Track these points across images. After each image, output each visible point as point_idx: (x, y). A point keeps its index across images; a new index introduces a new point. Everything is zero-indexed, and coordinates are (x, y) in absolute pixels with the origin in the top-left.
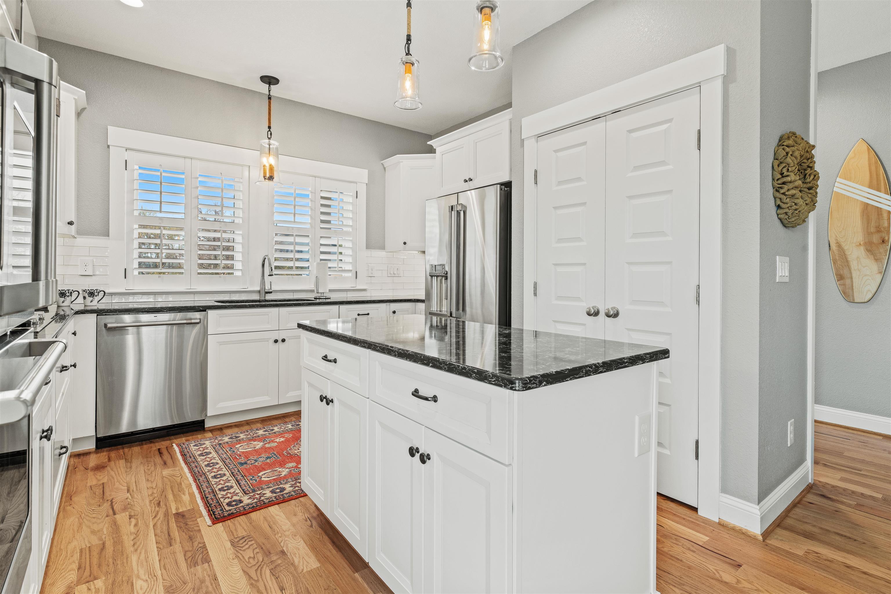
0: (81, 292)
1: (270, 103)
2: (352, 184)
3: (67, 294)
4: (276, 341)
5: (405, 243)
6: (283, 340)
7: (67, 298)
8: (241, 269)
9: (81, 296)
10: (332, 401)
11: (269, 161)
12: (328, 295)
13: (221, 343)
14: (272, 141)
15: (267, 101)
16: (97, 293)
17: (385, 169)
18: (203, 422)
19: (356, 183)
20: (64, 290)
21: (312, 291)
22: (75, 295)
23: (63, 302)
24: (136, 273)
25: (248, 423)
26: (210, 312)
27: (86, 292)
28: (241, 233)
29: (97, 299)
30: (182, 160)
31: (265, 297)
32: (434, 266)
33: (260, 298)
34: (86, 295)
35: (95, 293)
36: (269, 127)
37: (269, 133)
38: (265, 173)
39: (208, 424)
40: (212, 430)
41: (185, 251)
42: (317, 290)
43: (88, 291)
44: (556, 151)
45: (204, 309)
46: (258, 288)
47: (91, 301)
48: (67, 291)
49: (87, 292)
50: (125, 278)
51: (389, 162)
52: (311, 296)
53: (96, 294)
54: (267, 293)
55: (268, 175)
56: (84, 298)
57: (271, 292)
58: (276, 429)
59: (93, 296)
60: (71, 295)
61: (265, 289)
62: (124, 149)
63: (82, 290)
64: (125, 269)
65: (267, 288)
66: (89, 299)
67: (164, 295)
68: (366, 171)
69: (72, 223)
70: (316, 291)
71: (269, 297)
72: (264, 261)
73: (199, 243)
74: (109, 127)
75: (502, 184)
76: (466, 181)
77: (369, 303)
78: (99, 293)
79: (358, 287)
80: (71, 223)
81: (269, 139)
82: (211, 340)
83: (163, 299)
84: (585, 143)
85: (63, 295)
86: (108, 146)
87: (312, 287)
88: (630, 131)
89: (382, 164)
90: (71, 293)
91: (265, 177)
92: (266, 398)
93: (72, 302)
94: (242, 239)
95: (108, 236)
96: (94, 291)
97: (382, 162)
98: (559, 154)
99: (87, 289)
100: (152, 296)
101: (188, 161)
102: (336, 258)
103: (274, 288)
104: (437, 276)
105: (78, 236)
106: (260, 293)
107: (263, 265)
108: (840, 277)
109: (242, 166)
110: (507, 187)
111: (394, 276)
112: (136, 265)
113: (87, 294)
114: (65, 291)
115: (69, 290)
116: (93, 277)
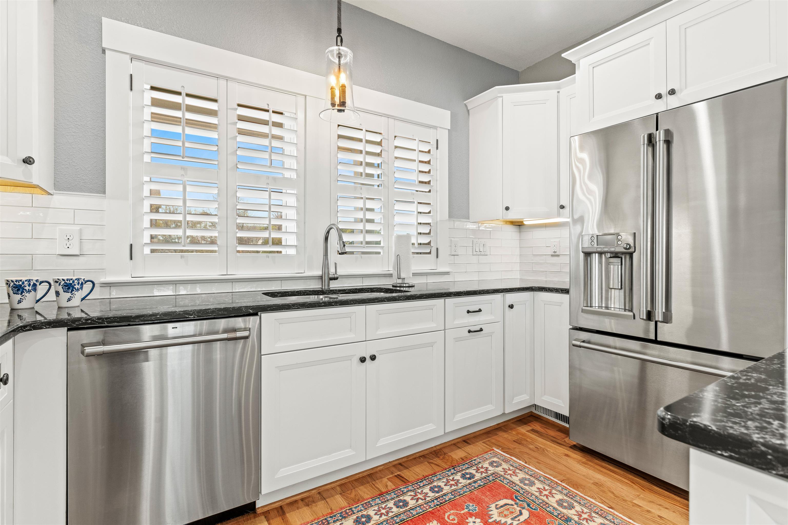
0: (52, 283)
2: (432, 129)
3: (27, 288)
4: (363, 360)
5: (507, 209)
6: (373, 358)
7: (26, 294)
8: (296, 244)
9: (52, 291)
11: (339, 80)
16: (78, 284)
17: (468, 111)
18: (253, 504)
19: (437, 128)
20: (21, 281)
22: (42, 289)
23: (20, 302)
24: (147, 250)
27: (59, 285)
29: (79, 295)
30: (213, 81)
31: (329, 285)
32: (595, 237)
33: (322, 287)
34: (60, 289)
35: (75, 285)
36: (339, 30)
37: (339, 39)
38: (333, 98)
40: (267, 512)
41: (218, 218)
42: (398, 274)
43: (63, 282)
45: (256, 311)
46: (319, 273)
47: (69, 300)
48: (26, 283)
49: (62, 284)
50: (131, 259)
51: (473, 102)
52: (387, 283)
53: (76, 287)
54: (331, 279)
56: (57, 293)
57: (336, 279)
59: (72, 290)
60: (35, 290)
61: (329, 274)
62: (128, 58)
63: (53, 279)
64: (131, 245)
65: (331, 272)
66: (65, 296)
67: (190, 285)
68: (448, 113)
69: (30, 161)
70: (395, 275)
71: (334, 285)
72: (329, 231)
73: (238, 207)
74: (105, 20)
76: (659, 97)
77: (482, 294)
78: (82, 284)
79: (440, 269)
80: (28, 161)
81: (339, 46)
83: (188, 291)
85: (18, 290)
86: (104, 51)
87: (391, 269)
89: (465, 104)
90: (35, 285)
91: (333, 105)
92: (348, 452)
93: (38, 301)
94: (297, 201)
95: (104, 192)
96: (73, 282)
97: (465, 102)
99: (61, 278)
100: (171, 287)
101: (223, 82)
103: (340, 272)
104: (601, 253)
105: (55, 192)
106: (322, 279)
107: (326, 239)
109: (295, 94)
111: (480, 254)
112: (147, 240)
113: (61, 287)
114: (23, 283)
115: (29, 281)
116: (81, 258)
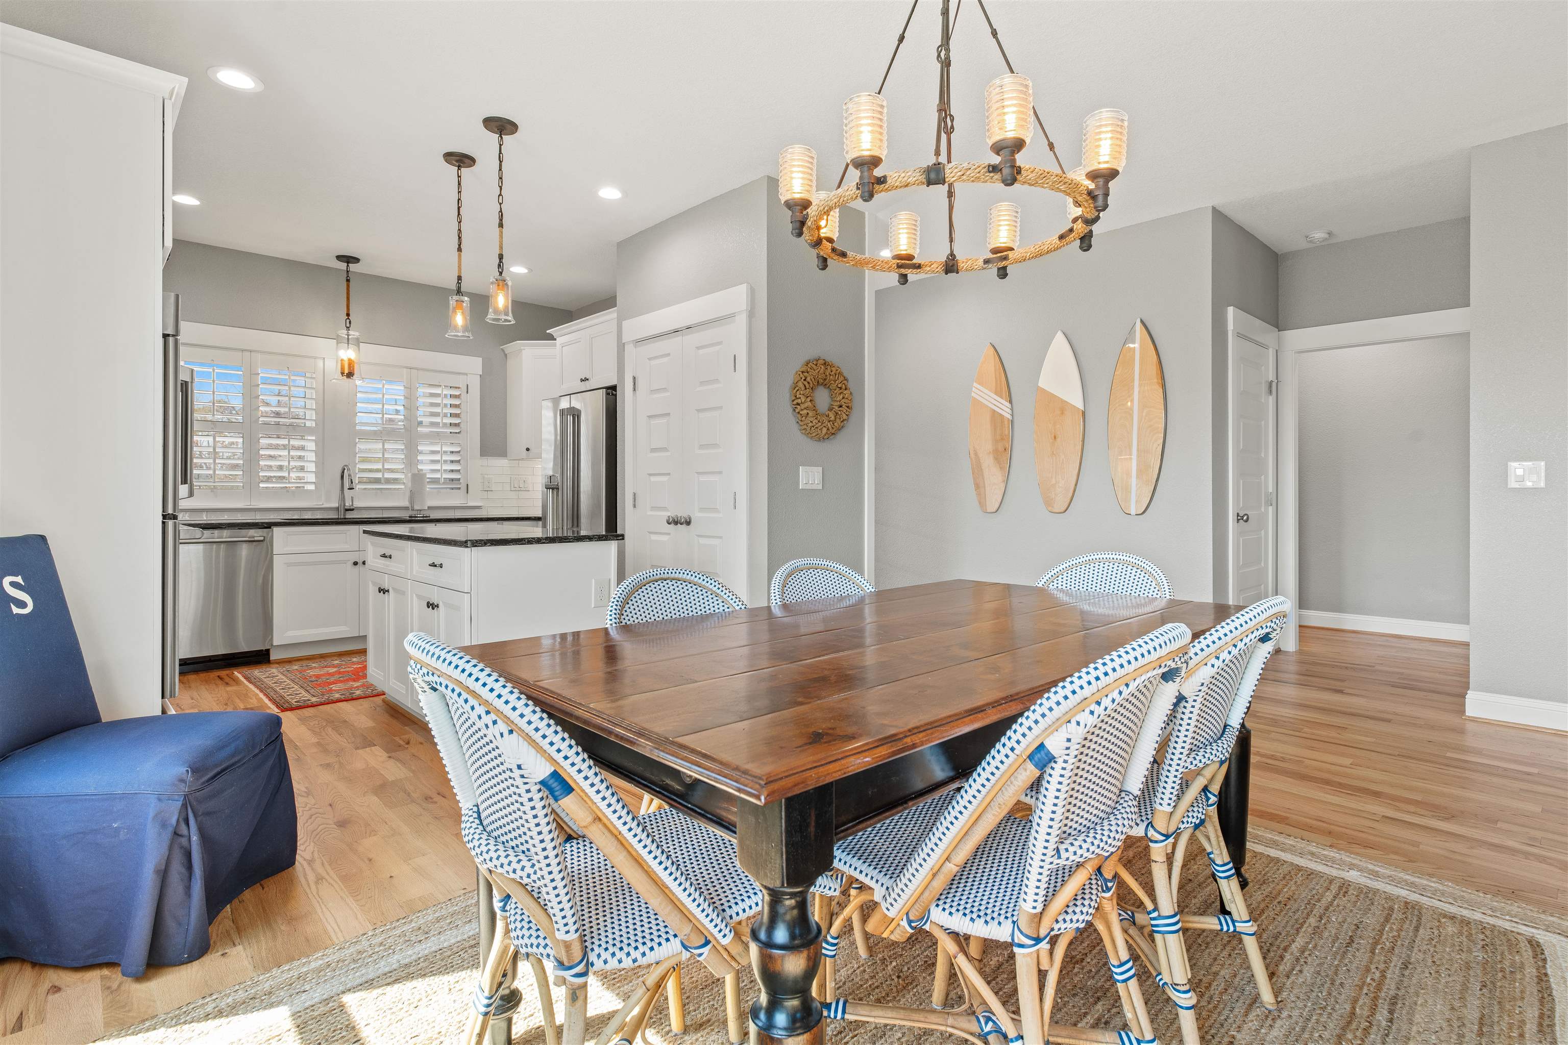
1: (348, 286)
2: (461, 376)
4: (356, 563)
5: (528, 449)
8: (313, 481)
10: (388, 591)
11: (348, 354)
12: (427, 513)
13: (289, 565)
14: (351, 332)
15: (345, 283)
17: (506, 355)
18: (267, 652)
19: (466, 374)
21: (406, 508)
25: (323, 657)
26: (276, 530)
28: (314, 438)
30: (239, 354)
31: (344, 516)
32: (549, 478)
33: (338, 515)
36: (348, 315)
37: (348, 321)
38: (343, 368)
39: (273, 657)
40: (281, 662)
41: (243, 461)
42: (412, 507)
44: (650, 359)
45: (269, 526)
46: (336, 505)
51: (511, 347)
52: (405, 515)
54: (347, 510)
55: (346, 371)
57: (352, 510)
58: (354, 660)
61: (344, 506)
65: (348, 504)
67: (219, 512)
68: (480, 359)
70: (409, 508)
71: (350, 515)
72: (343, 472)
73: (260, 452)
75: (608, 388)
76: (582, 380)
79: (471, 504)
81: (348, 328)
82: (278, 562)
84: (668, 355)
87: (406, 503)
88: (698, 348)
89: (502, 349)
91: (342, 373)
94: (315, 446)
97: (501, 347)
98: (654, 362)
101: (247, 354)
102: (439, 468)
103: (357, 504)
104: (553, 489)
106: (339, 509)
107: (342, 477)
108: (977, 486)
109: (315, 358)
110: (611, 391)
111: (520, 490)
